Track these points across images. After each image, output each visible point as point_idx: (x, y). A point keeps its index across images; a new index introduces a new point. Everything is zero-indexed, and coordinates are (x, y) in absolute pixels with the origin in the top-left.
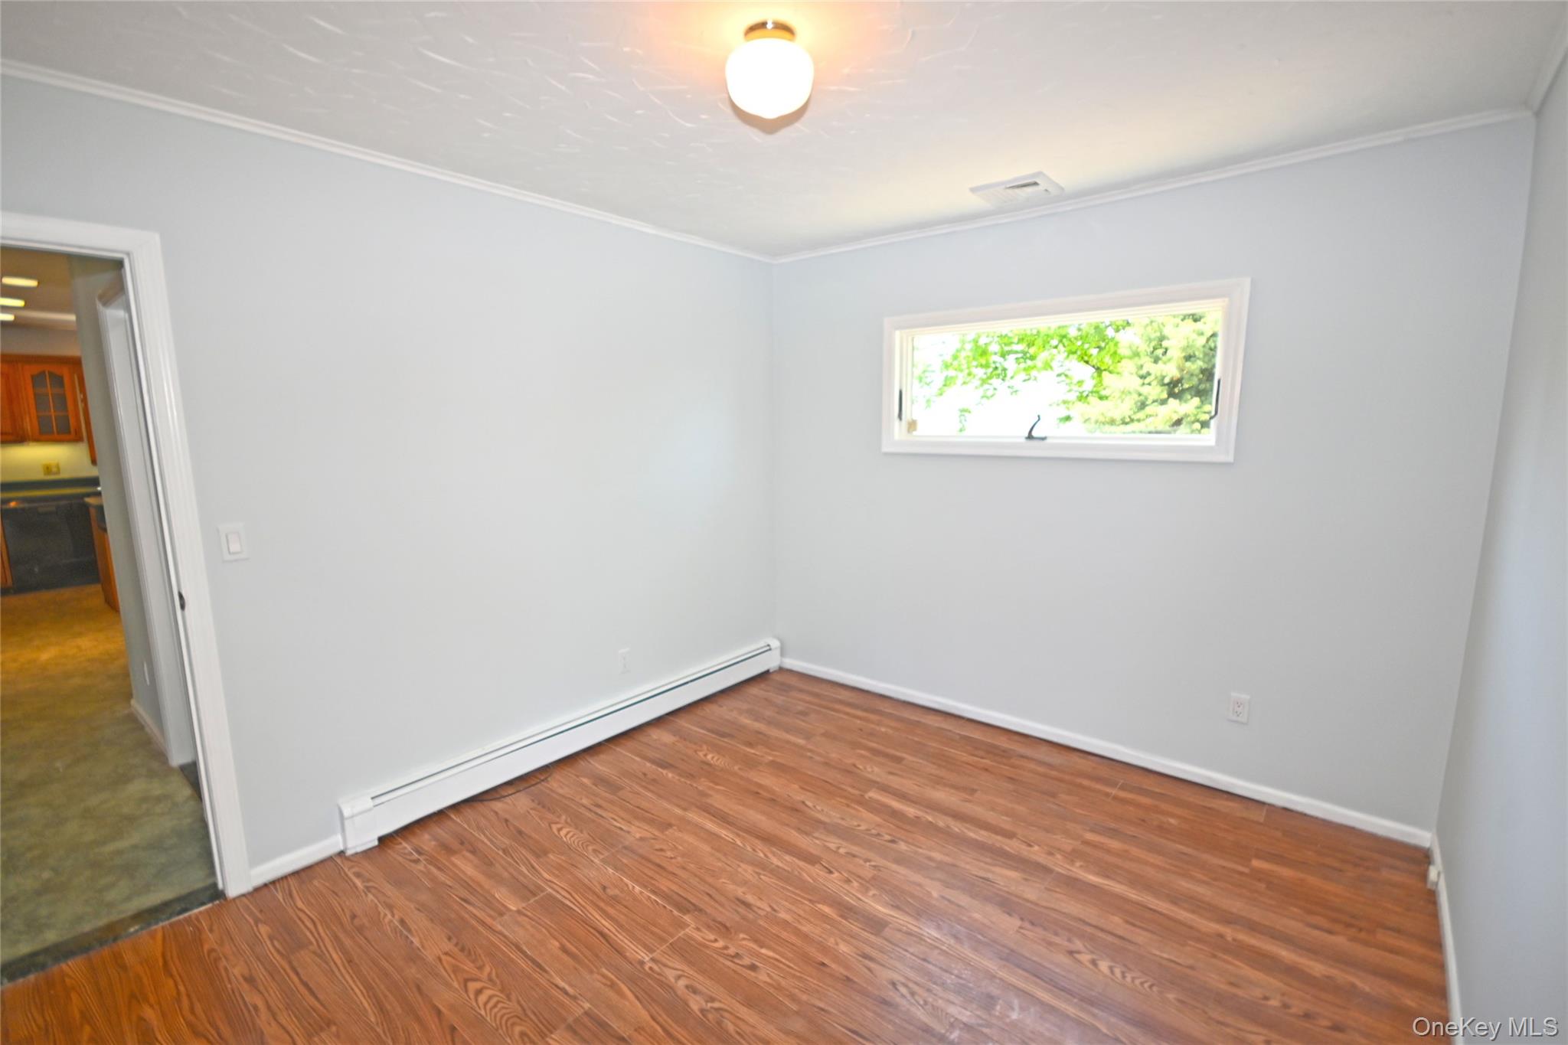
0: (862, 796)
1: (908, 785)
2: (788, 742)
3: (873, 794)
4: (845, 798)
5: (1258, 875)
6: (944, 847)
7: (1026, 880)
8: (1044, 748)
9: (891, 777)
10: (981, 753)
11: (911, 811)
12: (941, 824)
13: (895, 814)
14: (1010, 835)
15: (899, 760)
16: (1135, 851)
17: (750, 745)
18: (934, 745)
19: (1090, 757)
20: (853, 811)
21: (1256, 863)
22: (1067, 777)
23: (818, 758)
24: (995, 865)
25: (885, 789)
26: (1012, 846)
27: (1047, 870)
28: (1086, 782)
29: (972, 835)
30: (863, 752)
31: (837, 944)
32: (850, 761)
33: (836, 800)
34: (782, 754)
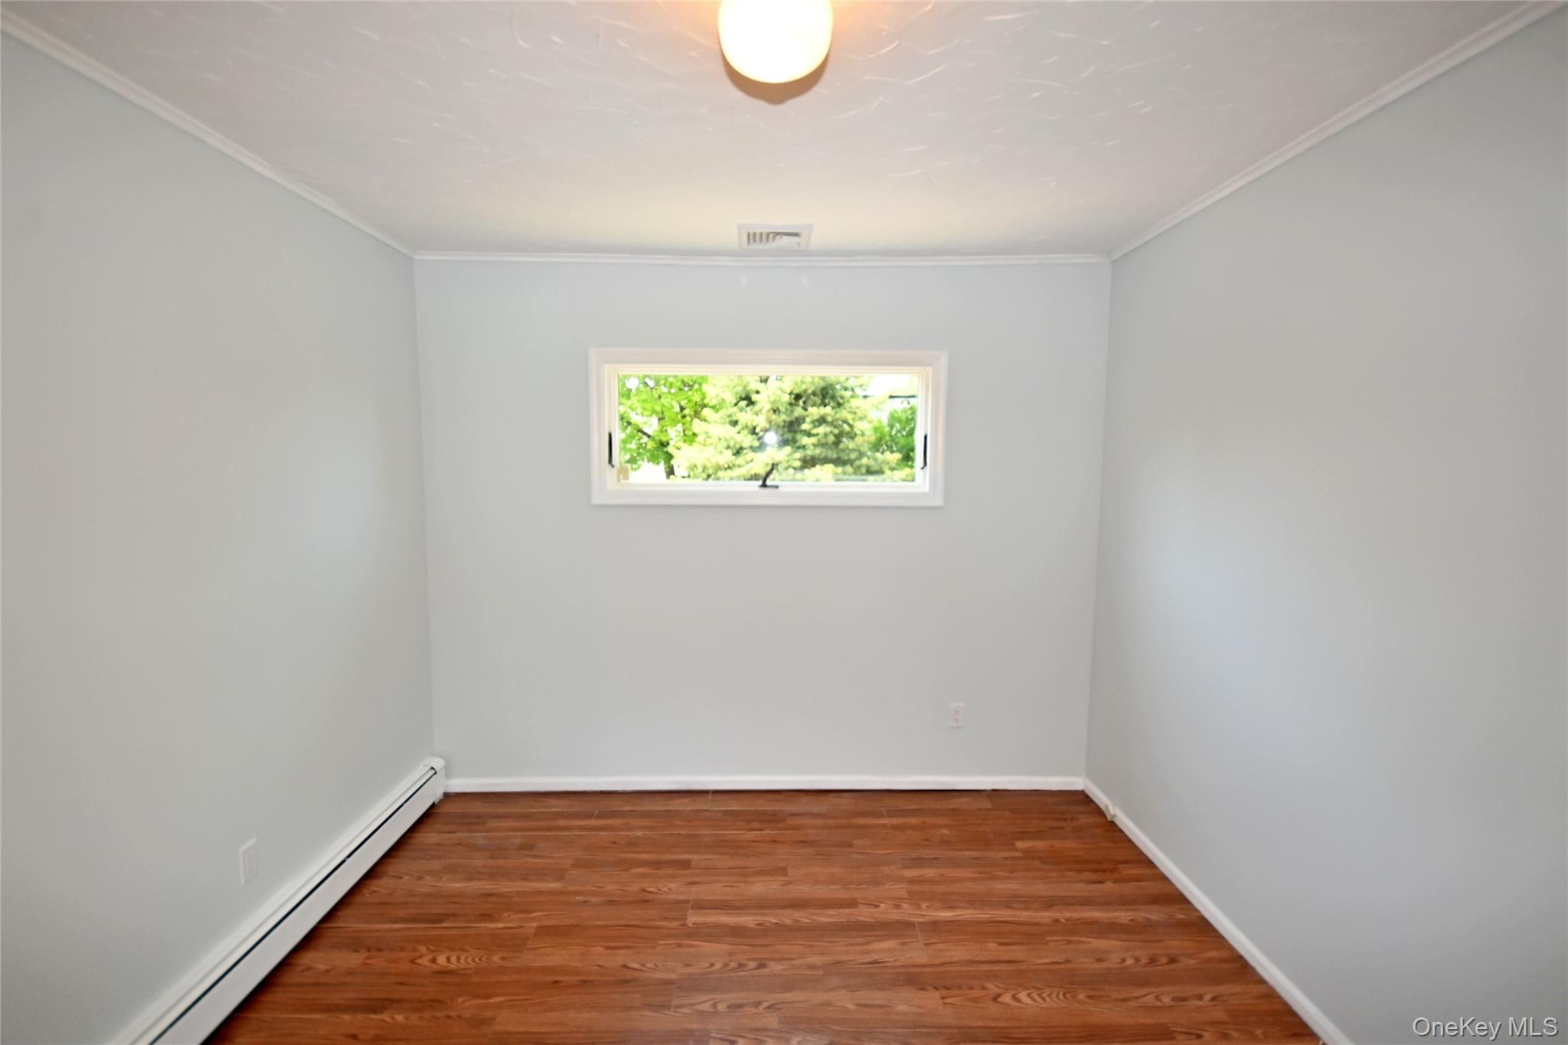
0: (684, 925)
1: (717, 890)
2: (539, 893)
3: (694, 918)
4: (668, 936)
5: (1029, 854)
6: (811, 946)
7: (903, 944)
8: (804, 799)
9: (694, 889)
10: (756, 825)
11: (748, 920)
12: (788, 921)
13: (737, 931)
14: (852, 904)
15: (686, 864)
16: (948, 872)
17: (488, 917)
18: (707, 832)
19: (844, 795)
20: (691, 950)
21: (1020, 844)
22: (844, 822)
23: (594, 899)
24: (868, 943)
25: (700, 906)
26: (864, 914)
27: (910, 925)
28: (861, 821)
29: (823, 919)
30: (640, 870)
32: (635, 887)
33: (661, 945)
34: (546, 913)
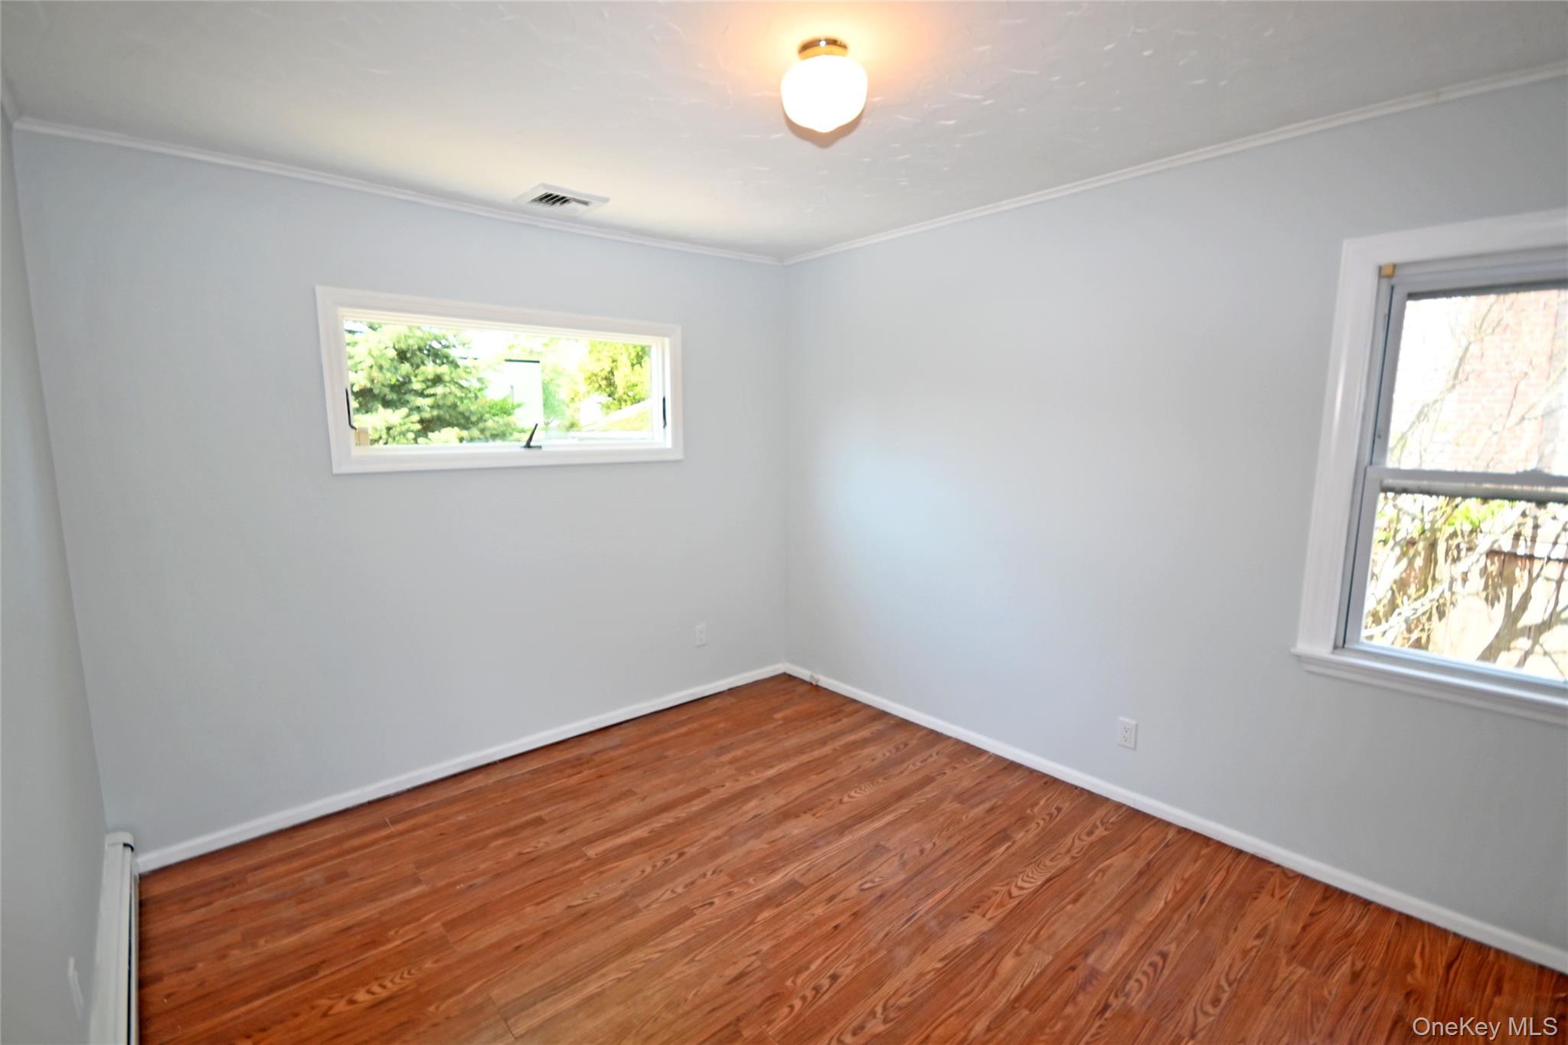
0: (588, 859)
1: (589, 826)
2: (408, 902)
3: (592, 852)
4: (584, 872)
5: (787, 720)
6: (705, 827)
7: (762, 799)
8: (592, 740)
9: (568, 833)
10: (570, 771)
11: (640, 832)
12: (671, 821)
13: (637, 844)
14: (705, 791)
15: (540, 821)
16: (750, 748)
17: (374, 943)
18: (529, 793)
19: (622, 726)
20: (615, 871)
21: (778, 716)
22: (643, 743)
23: (478, 881)
24: (740, 808)
25: (589, 841)
26: (719, 794)
27: (757, 787)
28: (657, 738)
29: (695, 809)
30: (500, 842)
31: (813, 915)
32: (510, 855)
33: (585, 880)
34: (439, 911)
